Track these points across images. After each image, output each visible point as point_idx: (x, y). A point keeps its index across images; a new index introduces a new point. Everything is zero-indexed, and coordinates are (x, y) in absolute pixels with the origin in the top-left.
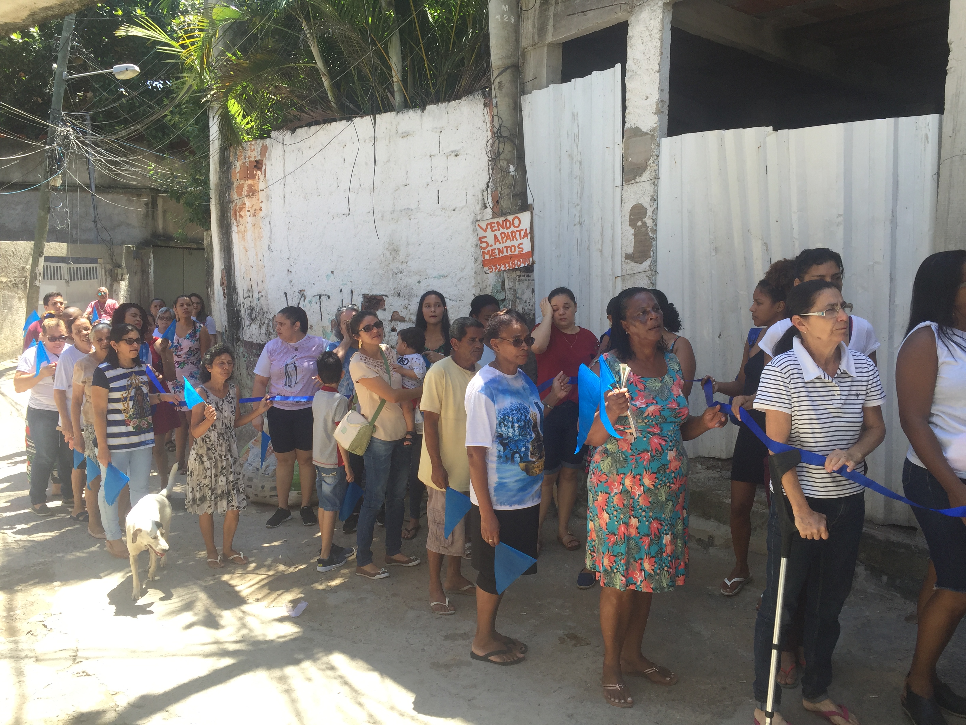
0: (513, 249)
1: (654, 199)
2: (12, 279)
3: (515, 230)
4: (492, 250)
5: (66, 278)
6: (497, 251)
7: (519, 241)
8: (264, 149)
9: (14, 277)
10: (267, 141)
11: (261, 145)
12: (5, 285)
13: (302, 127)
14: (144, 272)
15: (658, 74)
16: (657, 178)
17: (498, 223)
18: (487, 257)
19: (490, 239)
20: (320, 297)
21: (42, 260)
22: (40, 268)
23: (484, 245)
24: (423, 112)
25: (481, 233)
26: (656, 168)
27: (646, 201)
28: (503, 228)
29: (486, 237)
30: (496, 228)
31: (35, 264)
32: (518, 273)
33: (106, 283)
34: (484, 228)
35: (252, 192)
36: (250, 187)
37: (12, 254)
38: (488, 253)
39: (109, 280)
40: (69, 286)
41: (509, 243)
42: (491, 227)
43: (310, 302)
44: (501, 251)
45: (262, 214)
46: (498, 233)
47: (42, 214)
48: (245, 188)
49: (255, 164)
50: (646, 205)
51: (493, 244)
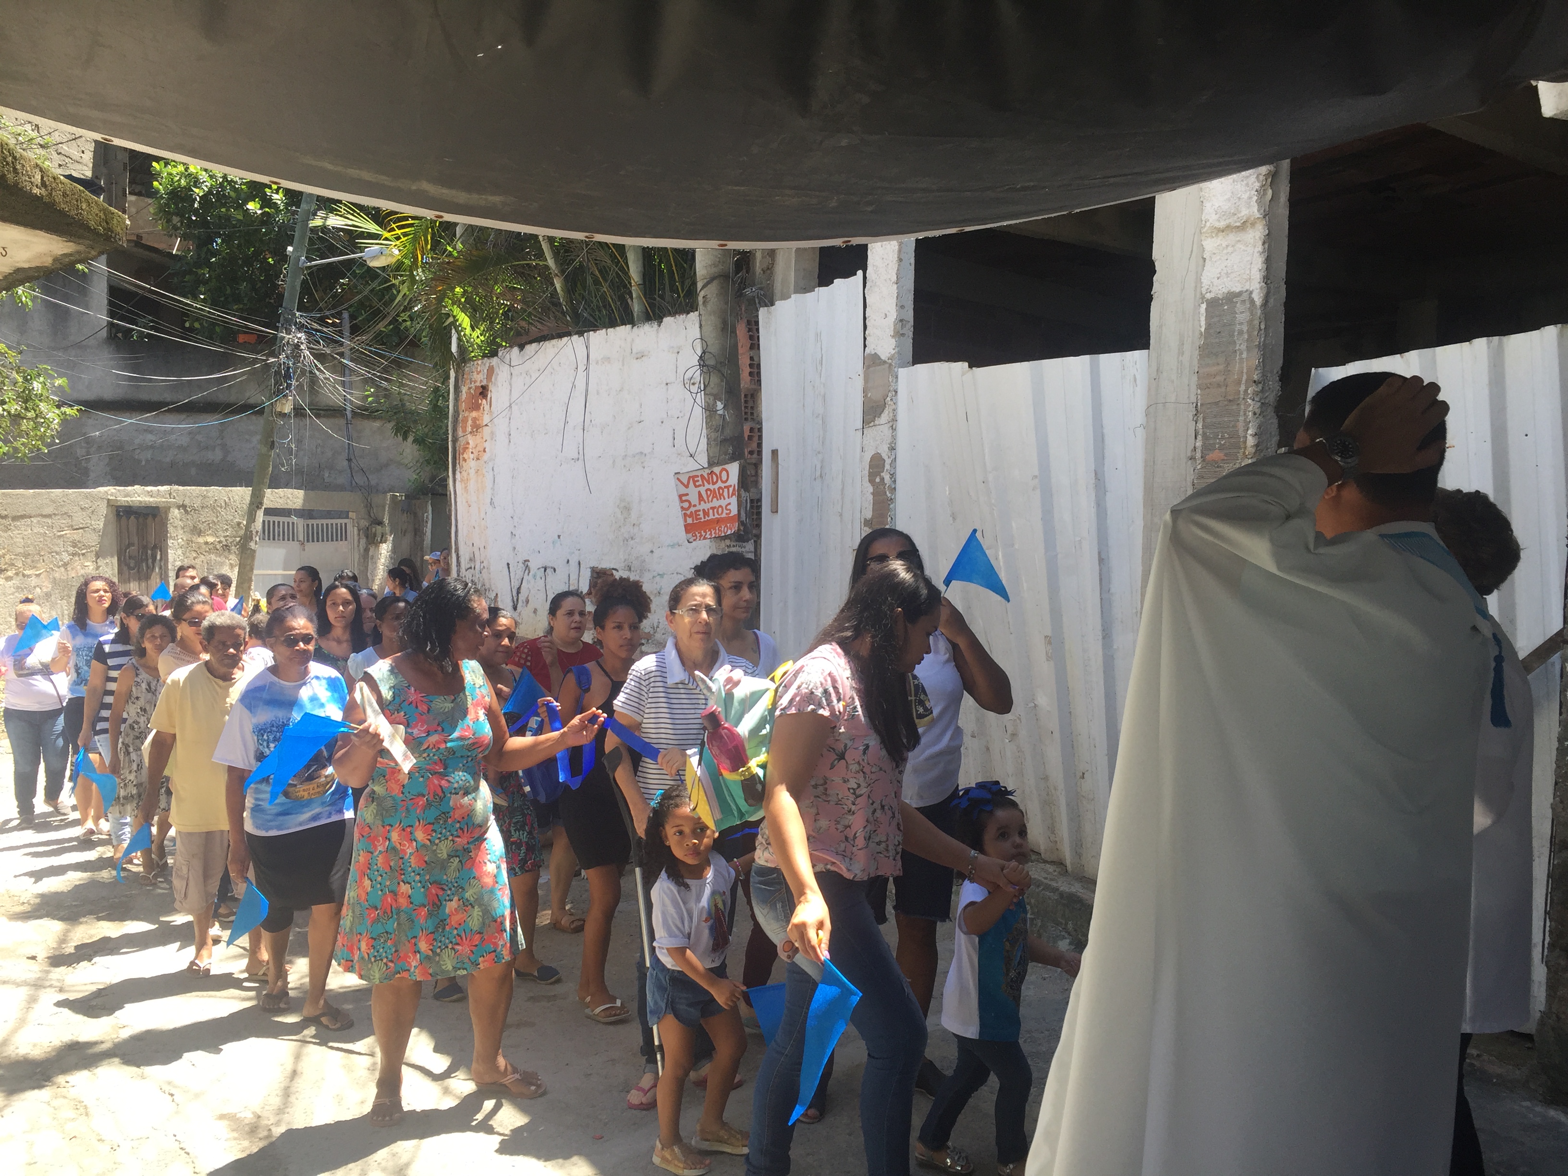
0: (720, 510)
1: (892, 449)
2: (223, 539)
3: (723, 485)
4: (696, 511)
5: (301, 538)
6: (701, 513)
7: (727, 501)
8: (491, 371)
9: (225, 537)
10: (495, 361)
11: (487, 365)
12: (211, 547)
13: (531, 342)
14: (418, 532)
15: (895, 286)
16: (894, 420)
17: (702, 476)
18: (689, 521)
19: (694, 498)
20: (545, 571)
21: (260, 516)
22: (258, 525)
23: (686, 505)
24: (659, 326)
25: (683, 490)
26: (894, 407)
27: (884, 451)
28: (709, 483)
29: (687, 495)
30: (700, 483)
31: (251, 518)
32: (728, 542)
33: (358, 546)
34: (686, 483)
35: (477, 427)
36: (475, 420)
37: (223, 504)
38: (691, 516)
39: (363, 541)
40: (304, 550)
41: (716, 503)
42: (694, 482)
43: (535, 576)
44: (706, 513)
45: (486, 457)
46: (702, 490)
47: (264, 450)
48: (470, 422)
49: (481, 390)
50: (885, 457)
51: (697, 503)
